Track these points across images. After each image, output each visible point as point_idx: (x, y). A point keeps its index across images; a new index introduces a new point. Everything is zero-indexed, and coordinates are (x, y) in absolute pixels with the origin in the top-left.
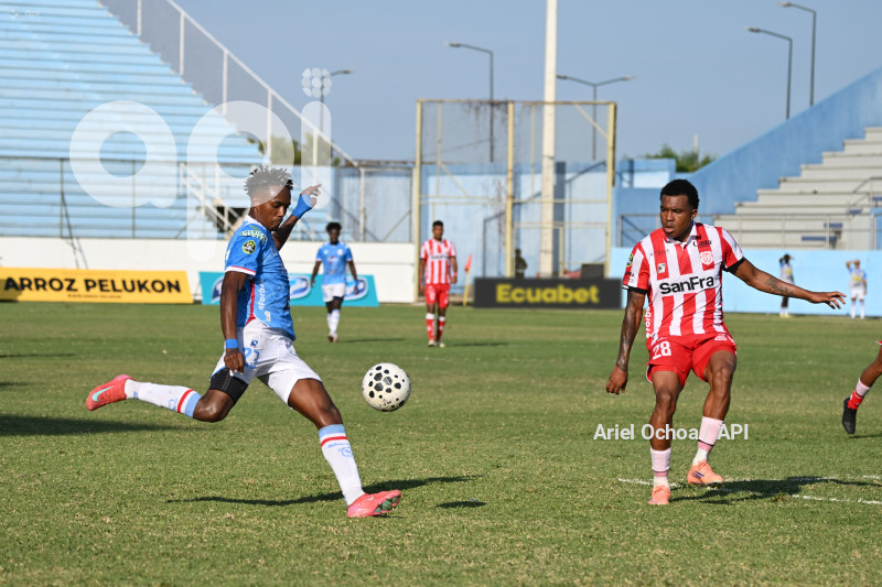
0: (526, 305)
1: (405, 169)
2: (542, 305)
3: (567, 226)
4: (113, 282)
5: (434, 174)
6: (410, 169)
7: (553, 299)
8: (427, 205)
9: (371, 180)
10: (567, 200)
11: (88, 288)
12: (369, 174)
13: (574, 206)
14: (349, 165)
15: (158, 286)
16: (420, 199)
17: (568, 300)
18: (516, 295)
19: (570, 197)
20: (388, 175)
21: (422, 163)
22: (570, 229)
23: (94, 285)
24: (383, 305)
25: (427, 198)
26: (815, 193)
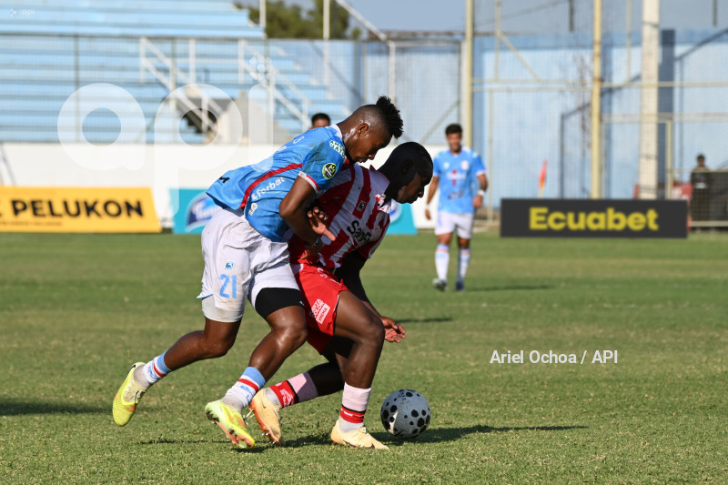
0: (566, 233)
1: (451, 42)
2: (587, 233)
3: (677, 119)
4: (50, 204)
5: (491, 49)
6: (458, 43)
7: (601, 226)
8: (481, 93)
9: (405, 58)
10: (677, 82)
11: (16, 212)
12: (402, 51)
13: (687, 92)
14: (373, 38)
15: (113, 209)
16: (473, 85)
17: (620, 227)
18: (554, 221)
19: (682, 79)
20: (427, 51)
21: (474, 34)
22: (681, 124)
23: (25, 208)
24: (423, 232)
25: (481, 83)
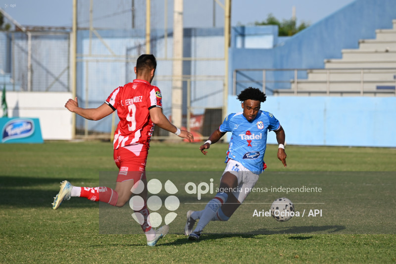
1: (63, 33)
3: (192, 79)
5: (87, 37)
6: (68, 34)
8: (82, 62)
9: (36, 42)
10: (193, 58)
12: (35, 37)
13: (198, 63)
14: (18, 30)
16: (76, 57)
19: (195, 56)
20: (51, 38)
21: (77, 29)
22: (195, 82)
24: (47, 142)
25: (82, 57)
26: (387, 51)
